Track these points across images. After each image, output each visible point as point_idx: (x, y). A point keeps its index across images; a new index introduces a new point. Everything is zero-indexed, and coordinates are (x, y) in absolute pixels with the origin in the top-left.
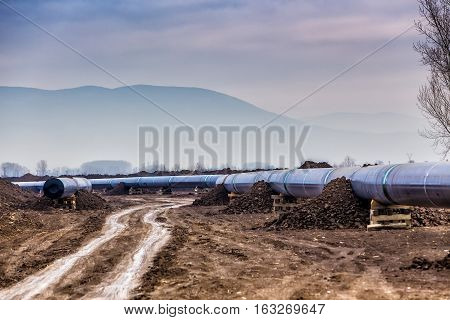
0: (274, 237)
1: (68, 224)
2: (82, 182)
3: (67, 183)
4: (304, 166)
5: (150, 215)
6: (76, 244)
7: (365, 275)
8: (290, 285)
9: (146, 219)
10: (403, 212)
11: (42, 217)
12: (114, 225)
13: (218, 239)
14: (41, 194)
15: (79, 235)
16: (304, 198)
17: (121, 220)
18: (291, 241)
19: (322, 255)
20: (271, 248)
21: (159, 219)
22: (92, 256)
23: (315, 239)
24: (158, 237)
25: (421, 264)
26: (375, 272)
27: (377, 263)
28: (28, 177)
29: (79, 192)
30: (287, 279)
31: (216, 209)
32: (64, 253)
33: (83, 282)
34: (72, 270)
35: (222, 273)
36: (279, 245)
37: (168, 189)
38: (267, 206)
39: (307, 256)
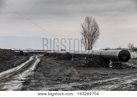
0: (57, 61)
1: (24, 58)
2: (26, 52)
3: (24, 51)
4: (62, 50)
5: (37, 57)
6: (25, 61)
7: (71, 68)
8: (59, 69)
9: (36, 58)
10: (77, 58)
11: (20, 57)
12: (31, 59)
13: (48, 61)
14: (19, 53)
15: (25, 60)
16: (61, 55)
17: (32, 58)
18: (59, 62)
19: (64, 64)
20: (56, 63)
21: (38, 58)
22: (28, 63)
23: (63, 62)
24: (38, 60)
25: (80, 66)
26: (73, 67)
27: (73, 66)
28: (17, 50)
29: (26, 53)
30: (59, 68)
31: (47, 56)
32: (23, 63)
33: (26, 67)
34: (25, 65)
35: (48, 66)
36: (57, 62)
37: (40, 53)
38: (55, 56)
39: (62, 64)
